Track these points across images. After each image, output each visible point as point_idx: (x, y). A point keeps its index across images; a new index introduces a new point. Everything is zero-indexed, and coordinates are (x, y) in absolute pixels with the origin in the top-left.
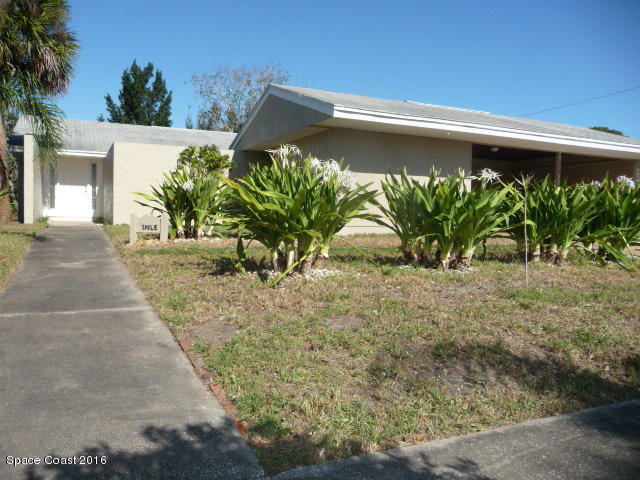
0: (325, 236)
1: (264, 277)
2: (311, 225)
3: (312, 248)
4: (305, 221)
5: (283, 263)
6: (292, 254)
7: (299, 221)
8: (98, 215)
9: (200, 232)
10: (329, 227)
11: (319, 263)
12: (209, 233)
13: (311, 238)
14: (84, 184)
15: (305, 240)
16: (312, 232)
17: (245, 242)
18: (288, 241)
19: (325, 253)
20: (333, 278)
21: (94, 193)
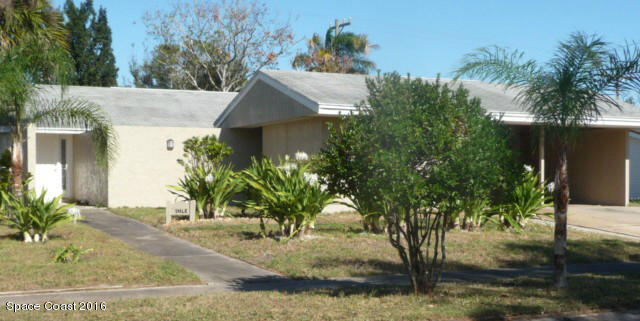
0: (312, 215)
1: (278, 240)
2: (304, 209)
3: (304, 223)
4: (300, 207)
5: (287, 232)
6: (292, 227)
7: (296, 207)
8: (69, 195)
9: (216, 213)
10: (314, 210)
11: (309, 231)
12: (222, 214)
13: (303, 217)
14: (53, 162)
15: (300, 219)
16: (304, 214)
17: (265, 220)
18: (290, 219)
19: (312, 226)
20: (317, 239)
21: (64, 172)
